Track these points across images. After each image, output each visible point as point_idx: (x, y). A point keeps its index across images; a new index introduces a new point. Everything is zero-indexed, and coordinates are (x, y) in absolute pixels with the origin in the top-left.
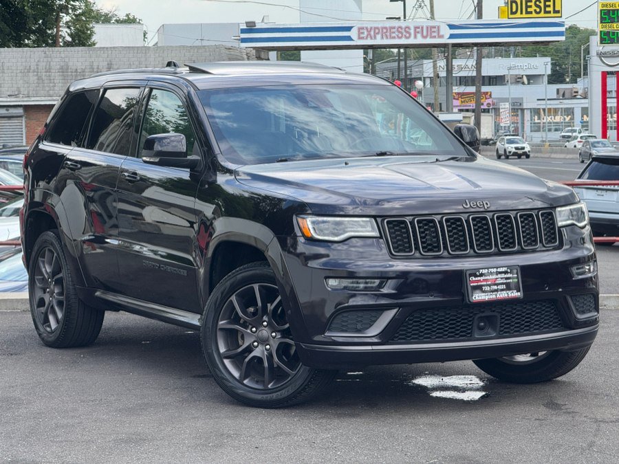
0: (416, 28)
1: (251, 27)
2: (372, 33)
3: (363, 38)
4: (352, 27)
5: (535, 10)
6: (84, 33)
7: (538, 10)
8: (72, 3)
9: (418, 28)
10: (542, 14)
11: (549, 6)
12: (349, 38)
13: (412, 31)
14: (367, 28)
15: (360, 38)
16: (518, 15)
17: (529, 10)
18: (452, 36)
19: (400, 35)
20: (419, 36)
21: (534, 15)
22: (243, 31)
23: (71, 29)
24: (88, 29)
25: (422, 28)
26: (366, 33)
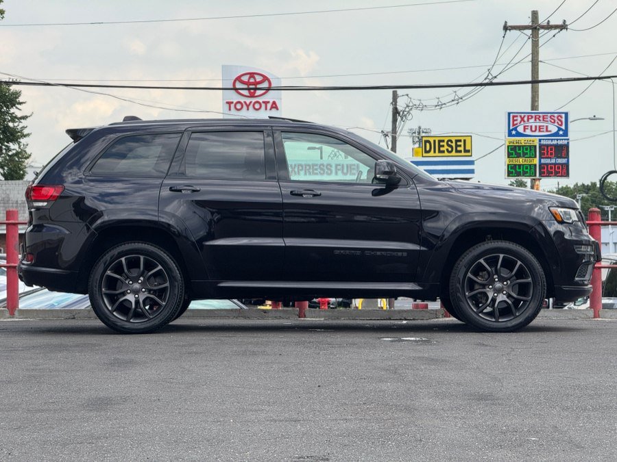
0: (337, 165)
2: (296, 170)
5: (447, 150)
6: (17, 173)
7: (450, 149)
8: (6, 144)
10: (454, 153)
11: (460, 146)
13: (333, 169)
16: (432, 153)
17: (442, 149)
19: (322, 172)
20: (340, 172)
21: (446, 154)
23: (4, 169)
24: (20, 170)
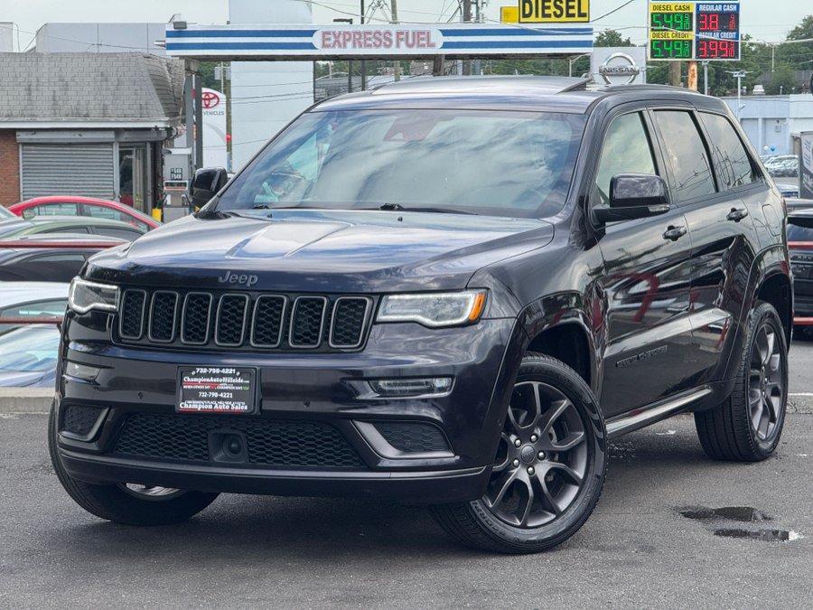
0: (399, 33)
1: (180, 30)
2: (341, 40)
3: (328, 46)
4: (314, 31)
5: (555, 13)
9: (402, 33)
10: (564, 18)
11: (573, 7)
12: (311, 46)
13: (394, 38)
14: (334, 33)
15: (324, 46)
16: (533, 18)
17: (547, 12)
18: (446, 45)
19: (378, 43)
20: (403, 44)
21: (553, 18)
22: (169, 34)
25: (407, 33)
26: (333, 39)
